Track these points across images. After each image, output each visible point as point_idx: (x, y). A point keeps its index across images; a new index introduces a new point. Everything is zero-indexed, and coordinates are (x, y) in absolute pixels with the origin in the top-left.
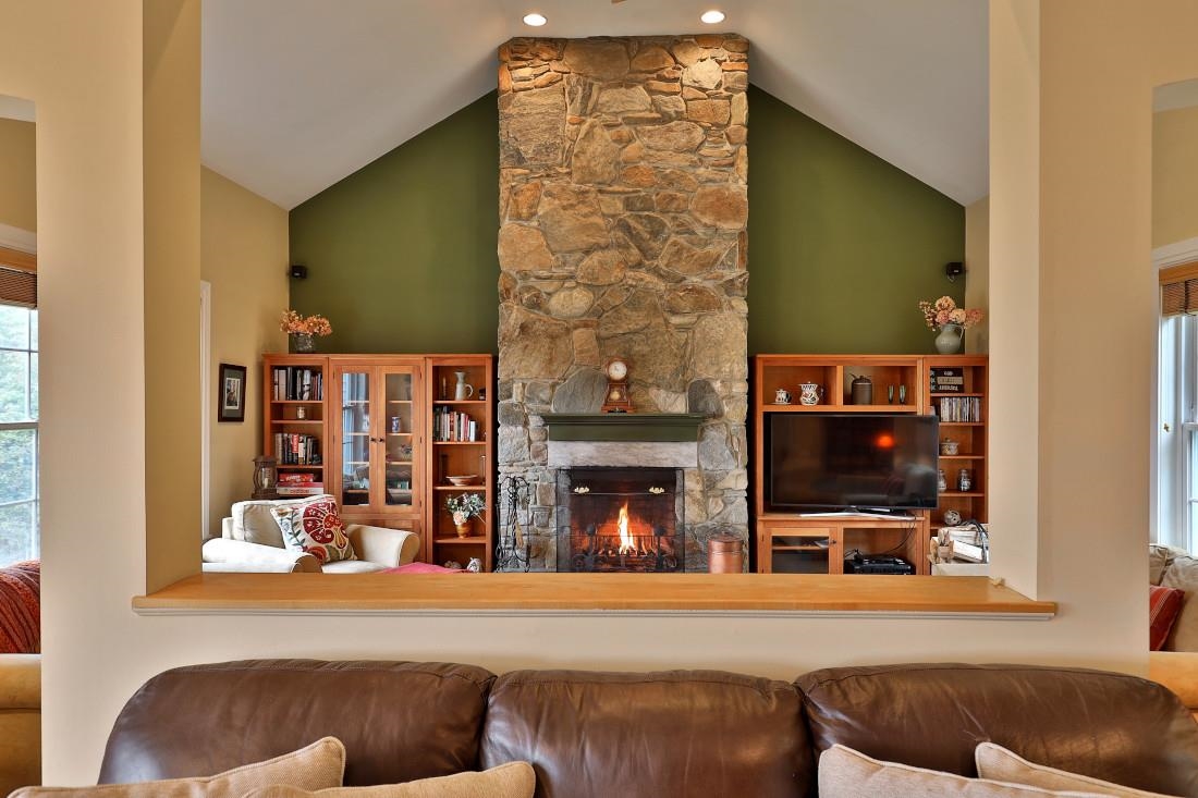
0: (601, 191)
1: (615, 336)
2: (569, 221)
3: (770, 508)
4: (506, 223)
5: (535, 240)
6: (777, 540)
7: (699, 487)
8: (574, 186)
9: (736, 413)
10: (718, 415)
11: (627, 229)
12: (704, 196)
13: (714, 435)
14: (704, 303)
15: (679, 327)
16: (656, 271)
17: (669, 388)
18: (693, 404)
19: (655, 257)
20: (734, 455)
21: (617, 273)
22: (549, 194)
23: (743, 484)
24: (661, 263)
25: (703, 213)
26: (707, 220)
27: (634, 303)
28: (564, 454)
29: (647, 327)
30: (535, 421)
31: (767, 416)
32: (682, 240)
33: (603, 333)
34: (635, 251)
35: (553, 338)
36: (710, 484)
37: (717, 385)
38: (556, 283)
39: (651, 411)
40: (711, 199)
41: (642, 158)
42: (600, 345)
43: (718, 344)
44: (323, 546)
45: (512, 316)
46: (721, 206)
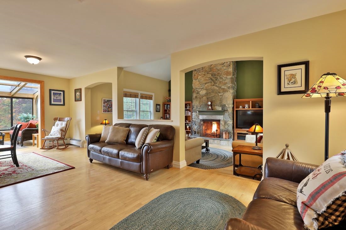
0: (208, 74)
1: (210, 98)
2: (203, 79)
3: (237, 127)
4: (194, 80)
5: (198, 83)
6: (238, 133)
7: (224, 123)
8: (204, 73)
9: (230, 110)
10: (227, 111)
11: (212, 79)
12: (224, 72)
13: (226, 114)
14: (225, 91)
15: (220, 95)
16: (216, 86)
17: (218, 106)
18: (222, 109)
19: (216, 84)
20: (230, 118)
21: (210, 87)
22: (200, 75)
23: (231, 123)
24: (217, 85)
25: (224, 75)
26: (225, 76)
27: (213, 92)
28: (201, 117)
29: (215, 95)
30: (197, 112)
31: (237, 111)
32: (221, 80)
33: (208, 97)
34: (213, 83)
35: (200, 98)
36: (225, 123)
37: (227, 105)
38: (201, 89)
39: (216, 110)
40: (226, 72)
41: (214, 67)
42: (208, 99)
43: (227, 98)
45: (194, 95)
46: (228, 73)
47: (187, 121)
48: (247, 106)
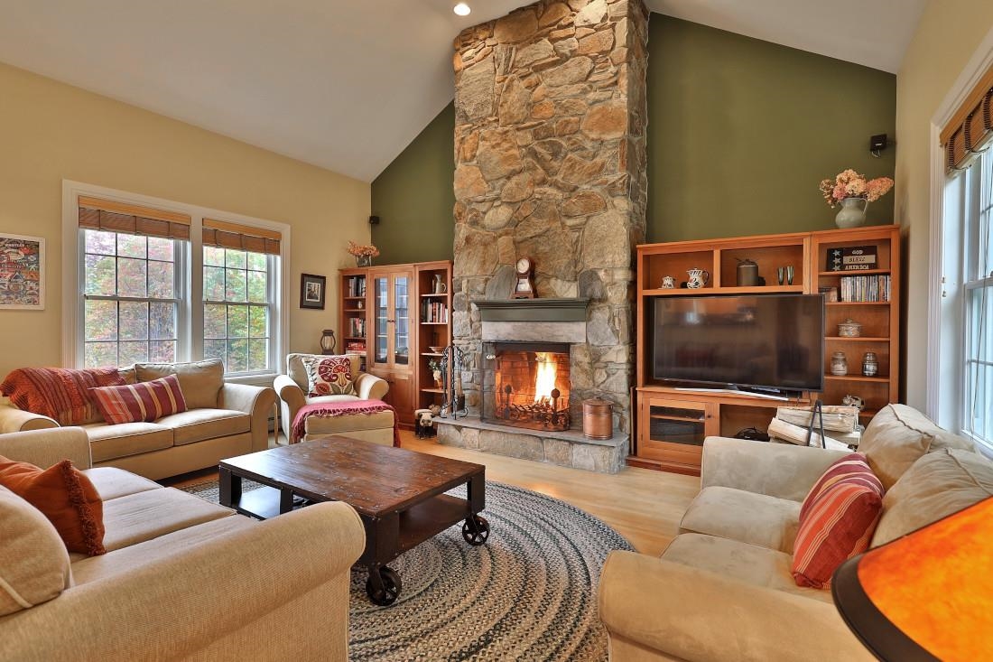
0: (518, 129)
1: (526, 240)
2: (496, 155)
3: (649, 381)
4: (459, 166)
5: (475, 174)
6: (654, 410)
7: (587, 360)
8: (500, 129)
9: (618, 296)
10: (603, 299)
11: (534, 154)
12: (591, 116)
13: (600, 315)
14: (593, 206)
15: (573, 228)
16: (555, 185)
17: (564, 279)
18: (582, 290)
19: (556, 173)
20: (615, 332)
21: (529, 190)
22: (484, 139)
23: (623, 358)
24: (559, 178)
25: (591, 130)
26: (593, 136)
27: (539, 213)
28: (493, 331)
29: (548, 230)
30: (474, 307)
31: (649, 301)
32: (574, 156)
33: (519, 238)
34: (540, 171)
35: (486, 245)
36: (596, 358)
37: (601, 274)
38: (488, 204)
39: (549, 298)
40: (597, 117)
41: (546, 96)
42: (517, 248)
43: (602, 239)
44: (328, 383)
45: (462, 230)
46: (607, 121)
47: (433, 348)
48: (695, 277)
